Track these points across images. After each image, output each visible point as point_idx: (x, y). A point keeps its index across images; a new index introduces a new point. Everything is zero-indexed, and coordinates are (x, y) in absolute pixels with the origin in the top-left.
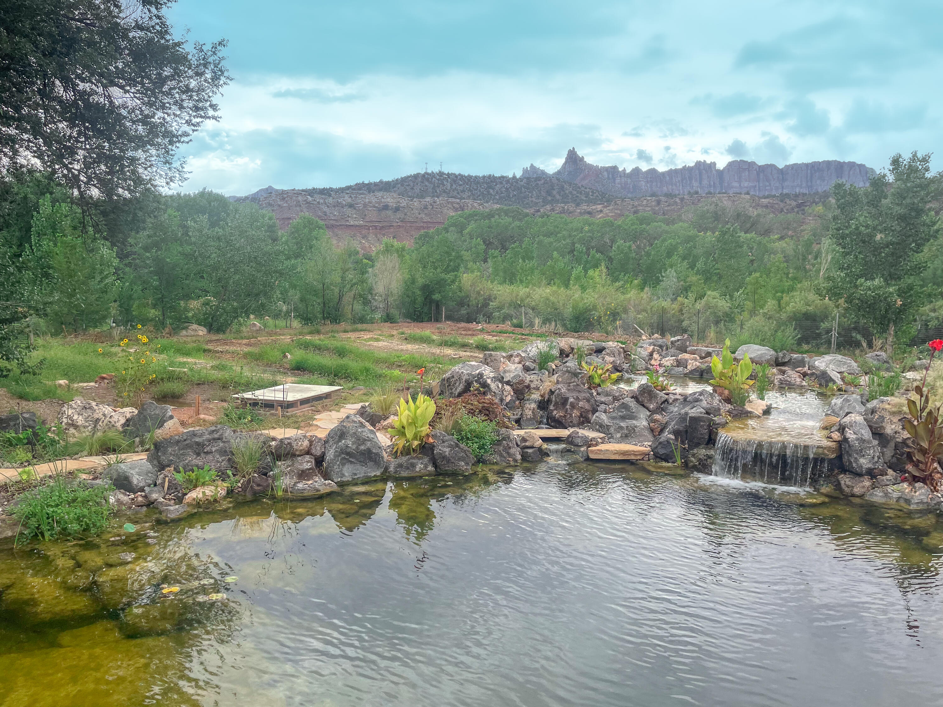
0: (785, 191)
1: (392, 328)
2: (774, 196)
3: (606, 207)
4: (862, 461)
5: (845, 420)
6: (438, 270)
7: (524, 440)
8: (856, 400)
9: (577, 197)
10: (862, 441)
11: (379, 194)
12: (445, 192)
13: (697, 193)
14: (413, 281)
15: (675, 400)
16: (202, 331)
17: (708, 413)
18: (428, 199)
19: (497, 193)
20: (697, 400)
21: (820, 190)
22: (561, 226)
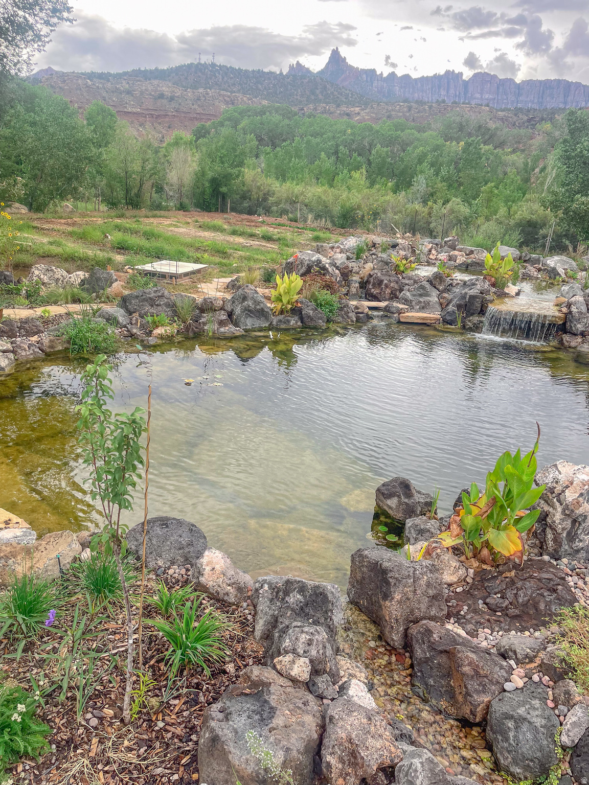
0: (520, 105)
1: (186, 216)
2: (509, 110)
3: (363, 110)
4: (579, 326)
5: (572, 299)
6: (226, 165)
7: (357, 308)
8: (578, 288)
9: (338, 97)
10: (581, 313)
11: (156, 82)
12: (217, 84)
13: (444, 101)
14: (203, 174)
15: (458, 284)
16: (24, 210)
17: (481, 293)
18: (201, 90)
19: (265, 88)
20: (474, 284)
21: (548, 107)
22: (327, 127)
